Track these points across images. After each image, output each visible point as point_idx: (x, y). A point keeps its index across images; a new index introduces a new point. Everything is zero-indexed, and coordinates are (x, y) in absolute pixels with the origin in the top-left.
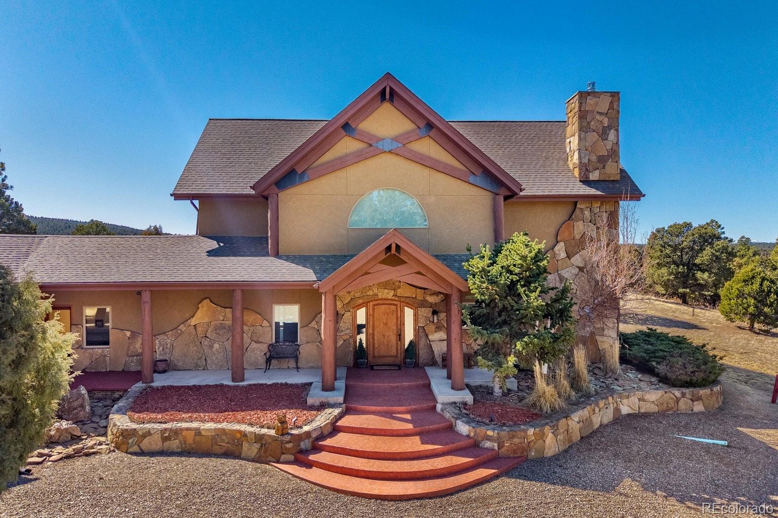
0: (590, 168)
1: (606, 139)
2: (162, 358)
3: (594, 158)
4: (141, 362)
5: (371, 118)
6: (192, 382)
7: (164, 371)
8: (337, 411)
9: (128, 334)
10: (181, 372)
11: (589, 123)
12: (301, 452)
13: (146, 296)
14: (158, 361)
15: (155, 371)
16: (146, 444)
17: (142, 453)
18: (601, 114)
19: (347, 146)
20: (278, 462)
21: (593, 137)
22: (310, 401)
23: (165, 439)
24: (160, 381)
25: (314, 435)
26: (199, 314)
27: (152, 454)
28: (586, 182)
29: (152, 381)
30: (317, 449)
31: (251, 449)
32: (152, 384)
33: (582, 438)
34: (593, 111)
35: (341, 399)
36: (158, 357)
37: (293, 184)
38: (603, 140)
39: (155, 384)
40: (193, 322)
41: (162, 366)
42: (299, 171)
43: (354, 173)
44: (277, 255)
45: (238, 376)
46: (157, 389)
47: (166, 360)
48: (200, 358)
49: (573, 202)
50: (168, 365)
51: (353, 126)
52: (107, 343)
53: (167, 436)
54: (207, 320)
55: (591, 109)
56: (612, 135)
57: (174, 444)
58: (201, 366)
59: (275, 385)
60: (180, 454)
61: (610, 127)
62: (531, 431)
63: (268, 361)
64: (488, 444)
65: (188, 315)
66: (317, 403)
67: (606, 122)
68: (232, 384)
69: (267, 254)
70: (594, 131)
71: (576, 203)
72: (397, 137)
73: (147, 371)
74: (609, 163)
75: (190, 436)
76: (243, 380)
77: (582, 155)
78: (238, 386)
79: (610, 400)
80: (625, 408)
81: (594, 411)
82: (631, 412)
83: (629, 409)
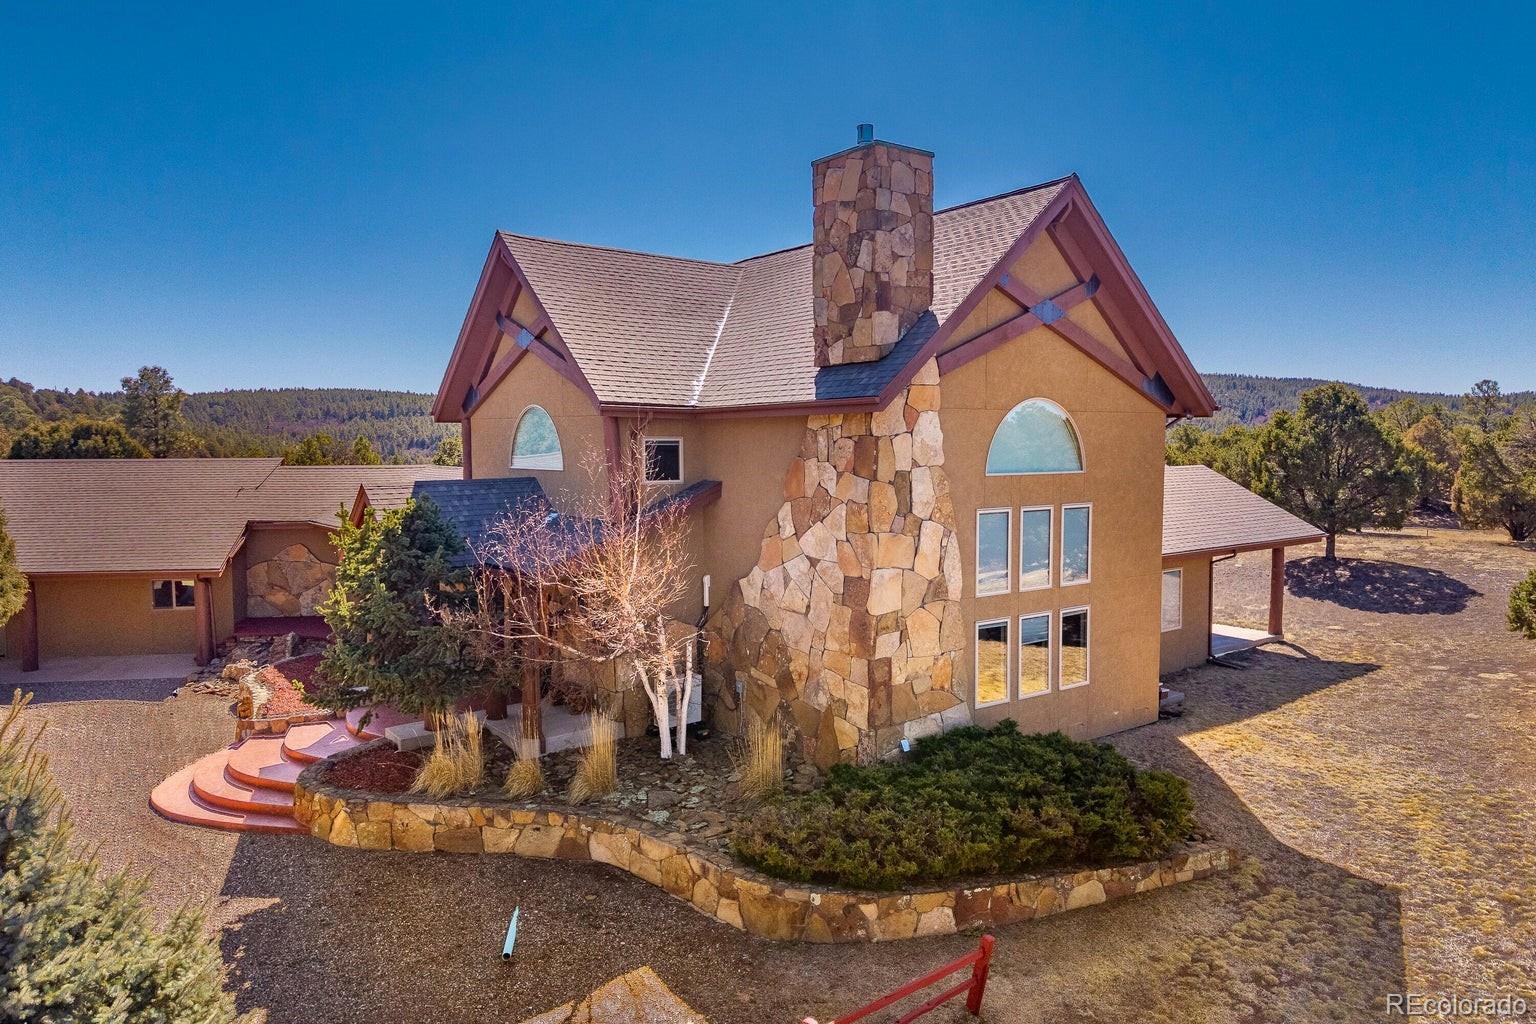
0: (829, 338)
1: (854, 266)
3: (834, 313)
18: (846, 204)
21: (831, 266)
28: (825, 369)
34: (834, 203)
42: (475, 387)
56: (864, 252)
61: (859, 235)
74: (858, 321)
77: (817, 309)
79: (554, 819)
80: (601, 850)
81: (490, 821)
82: (613, 862)
83: (609, 854)
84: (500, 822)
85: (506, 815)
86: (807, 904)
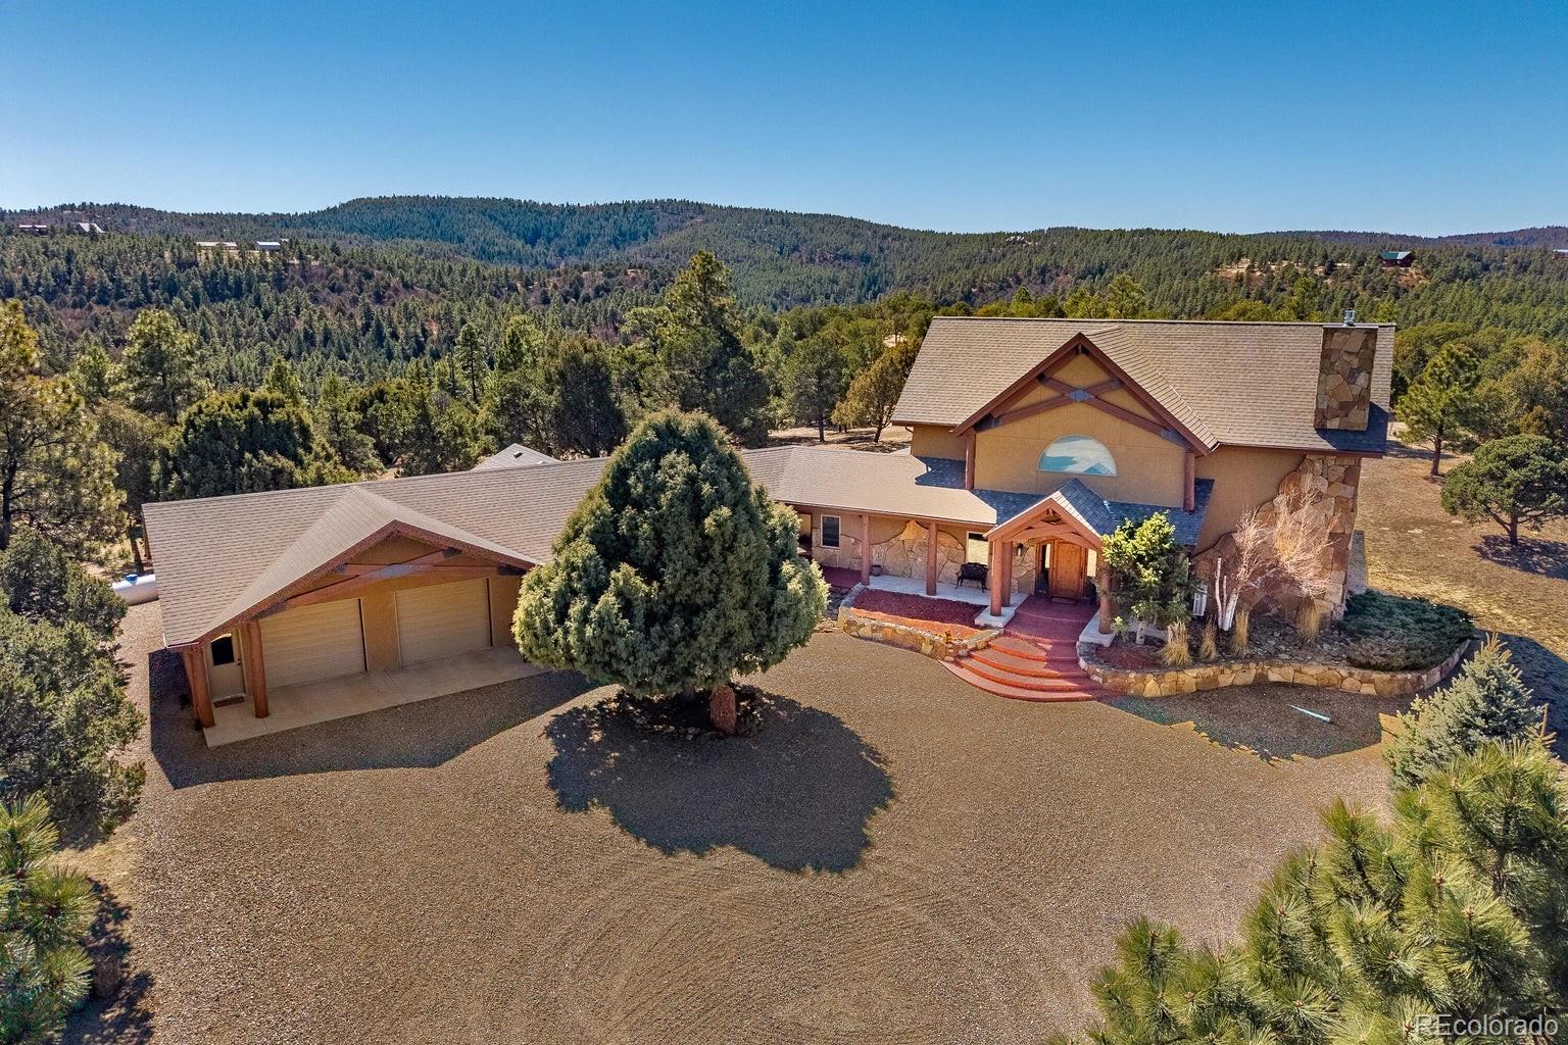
0: (1328, 415)
1: (1354, 383)
2: (877, 563)
3: (1335, 404)
4: (861, 564)
5: (1067, 368)
6: (898, 589)
7: (879, 575)
8: (996, 633)
9: (853, 540)
10: (891, 577)
11: (1332, 364)
12: (960, 657)
13: (866, 520)
14: (875, 566)
15: (871, 574)
16: (862, 631)
17: (859, 637)
18: (1349, 353)
19: (1042, 393)
20: (943, 660)
21: (1334, 381)
22: (977, 622)
23: (873, 631)
24: (875, 584)
25: (970, 647)
26: (906, 532)
27: (866, 639)
28: (1322, 431)
29: (868, 584)
30: (969, 656)
31: (927, 648)
32: (868, 587)
33: (1198, 690)
34: (1339, 351)
35: (1001, 625)
36: (875, 562)
37: (989, 427)
38: (1349, 383)
39: (870, 587)
40: (902, 537)
41: (878, 570)
42: (996, 416)
43: (1045, 419)
44: (972, 489)
45: (932, 590)
46: (871, 591)
47: (879, 566)
48: (906, 568)
49: (1301, 456)
50: (881, 570)
51: (1048, 376)
52: (837, 544)
53: (876, 629)
54: (912, 537)
55: (1336, 347)
56: (1362, 380)
57: (879, 635)
58: (905, 574)
59: (958, 603)
60: (883, 642)
61: (1359, 370)
62: (1132, 675)
63: (961, 578)
64: (1095, 678)
65: (898, 531)
66: (982, 624)
67: (1355, 363)
68: (927, 596)
69: (963, 487)
70: (1338, 373)
71: (1305, 456)
72: (1090, 388)
73: (865, 572)
74: (1353, 411)
75: (889, 632)
76: (935, 594)
77: (1320, 400)
78: (930, 599)
79: (1252, 665)
80: (1274, 676)
81: (1222, 672)
82: (1282, 680)
83: (1280, 677)
84: (1228, 671)
85: (1230, 667)
86: (1406, 679)
